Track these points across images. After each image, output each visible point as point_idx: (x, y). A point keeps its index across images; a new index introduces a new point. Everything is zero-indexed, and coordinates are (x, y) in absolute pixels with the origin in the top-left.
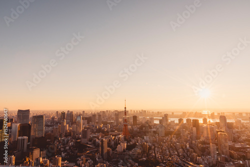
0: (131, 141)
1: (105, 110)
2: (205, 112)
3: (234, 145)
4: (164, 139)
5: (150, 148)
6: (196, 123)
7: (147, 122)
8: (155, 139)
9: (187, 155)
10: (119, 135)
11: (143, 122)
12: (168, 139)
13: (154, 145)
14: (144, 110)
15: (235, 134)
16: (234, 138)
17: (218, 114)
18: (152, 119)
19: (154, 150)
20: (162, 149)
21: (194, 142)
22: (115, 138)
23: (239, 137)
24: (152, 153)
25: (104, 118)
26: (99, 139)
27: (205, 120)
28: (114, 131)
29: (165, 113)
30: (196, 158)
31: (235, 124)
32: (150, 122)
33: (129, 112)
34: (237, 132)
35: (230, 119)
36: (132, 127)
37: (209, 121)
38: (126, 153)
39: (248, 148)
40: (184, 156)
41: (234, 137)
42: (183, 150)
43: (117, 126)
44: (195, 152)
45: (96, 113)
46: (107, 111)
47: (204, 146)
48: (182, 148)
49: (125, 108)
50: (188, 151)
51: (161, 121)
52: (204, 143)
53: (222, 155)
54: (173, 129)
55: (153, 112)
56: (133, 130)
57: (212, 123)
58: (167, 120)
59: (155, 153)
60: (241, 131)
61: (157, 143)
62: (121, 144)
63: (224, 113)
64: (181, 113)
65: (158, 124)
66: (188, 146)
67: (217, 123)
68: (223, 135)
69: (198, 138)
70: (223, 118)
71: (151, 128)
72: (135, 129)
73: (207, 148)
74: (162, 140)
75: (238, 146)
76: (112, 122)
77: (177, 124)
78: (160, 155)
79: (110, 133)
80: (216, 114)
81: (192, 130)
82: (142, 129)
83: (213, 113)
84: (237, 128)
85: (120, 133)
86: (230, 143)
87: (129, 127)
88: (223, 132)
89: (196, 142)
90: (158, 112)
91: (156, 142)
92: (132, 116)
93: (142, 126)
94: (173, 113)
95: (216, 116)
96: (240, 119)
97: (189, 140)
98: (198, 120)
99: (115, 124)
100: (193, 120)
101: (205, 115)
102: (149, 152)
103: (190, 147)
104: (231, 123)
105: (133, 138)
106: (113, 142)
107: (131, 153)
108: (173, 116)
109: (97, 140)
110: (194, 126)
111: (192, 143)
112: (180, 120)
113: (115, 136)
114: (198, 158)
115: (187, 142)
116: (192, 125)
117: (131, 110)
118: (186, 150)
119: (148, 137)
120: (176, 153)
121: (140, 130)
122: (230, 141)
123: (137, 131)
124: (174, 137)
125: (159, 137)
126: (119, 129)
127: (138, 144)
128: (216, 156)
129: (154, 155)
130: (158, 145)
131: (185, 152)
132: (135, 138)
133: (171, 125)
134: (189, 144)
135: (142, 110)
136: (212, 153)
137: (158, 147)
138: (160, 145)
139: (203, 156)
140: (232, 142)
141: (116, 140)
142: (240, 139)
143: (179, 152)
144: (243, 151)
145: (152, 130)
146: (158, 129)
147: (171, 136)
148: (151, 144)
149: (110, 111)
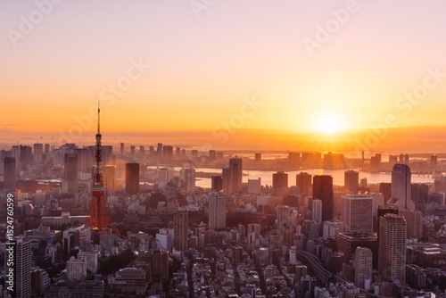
1: (30, 143)
2: (354, 154)
3: (422, 249)
4: (222, 237)
5: (176, 264)
6: (324, 184)
7: (172, 184)
9: (288, 281)
10: (77, 223)
11: (161, 184)
12: (234, 237)
13: (190, 256)
14: (165, 143)
17: (391, 157)
18: (191, 176)
19: (189, 270)
20: (213, 267)
22: (61, 235)
23: (438, 226)
24: (181, 280)
25: (24, 168)
27: (351, 178)
28: (59, 214)
29: (233, 156)
30: (313, 289)
31: (432, 190)
32: (184, 186)
33: (116, 150)
35: (422, 173)
36: (121, 200)
37: (364, 181)
38: (94, 282)
40: (278, 286)
41: (424, 227)
42: (279, 268)
44: (311, 272)
46: (38, 146)
48: (276, 262)
49: (99, 136)
50: (292, 269)
51: (217, 180)
54: (255, 205)
55: (195, 152)
56: (125, 208)
58: (238, 175)
59: (190, 279)
61: (200, 250)
62: (80, 253)
63: (407, 156)
64: (284, 156)
66: (293, 256)
67: (384, 187)
68: (396, 222)
70: (402, 170)
71: (183, 202)
72: (131, 207)
75: (432, 250)
76: (54, 185)
77: (266, 190)
78: (206, 283)
79: (45, 220)
80: (385, 159)
81: (310, 207)
82: (155, 206)
83: (378, 156)
84: (438, 200)
87: (114, 199)
88: (396, 212)
89: (317, 242)
90: (212, 152)
92: (124, 163)
93: (157, 197)
94: (258, 155)
97: (299, 238)
98: (329, 179)
99: (65, 189)
100: (316, 177)
101: (355, 161)
102: (171, 276)
103: (299, 257)
104: (423, 185)
105: (123, 235)
106: (53, 250)
107: (111, 280)
108: (258, 164)
110: (316, 196)
111: (305, 247)
112: (280, 179)
113: (63, 228)
114: (317, 289)
115: (289, 243)
116: (311, 191)
117: (122, 144)
118: (286, 268)
119: (172, 232)
120: (256, 277)
121: (147, 210)
122: (414, 237)
123: (137, 212)
124: (253, 230)
125: (207, 229)
126: (78, 206)
127: (137, 253)
128: (368, 282)
129: (186, 284)
130: (203, 255)
131: (281, 274)
132: (130, 235)
133: (247, 193)
134: (297, 249)
135: (160, 145)
136: (359, 275)
137: (202, 262)
138: (210, 254)
139: (332, 284)
140: (419, 241)
141: (63, 241)
142: (440, 231)
143: (265, 273)
144: (442, 265)
145: (188, 209)
146: (207, 204)
147: (246, 227)
148: (178, 253)
149: (47, 145)
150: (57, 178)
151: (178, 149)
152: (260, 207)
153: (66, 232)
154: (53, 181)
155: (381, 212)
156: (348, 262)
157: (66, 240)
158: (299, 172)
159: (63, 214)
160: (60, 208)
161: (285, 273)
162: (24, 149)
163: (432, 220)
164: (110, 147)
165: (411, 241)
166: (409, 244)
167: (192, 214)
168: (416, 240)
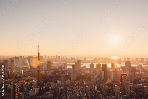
0: (43, 85)
1: (18, 56)
2: (114, 58)
3: (134, 86)
4: (75, 83)
5: (62, 91)
6: (104, 67)
7: (60, 68)
8: (67, 83)
9: (95, 96)
10: (32, 80)
11: (57, 67)
12: (79, 83)
13: (66, 89)
14: (58, 56)
15: (136, 76)
16: (135, 80)
17: (124, 59)
18: (65, 64)
19: (66, 93)
20: (73, 92)
21: (101, 84)
22: (28, 83)
23: (139, 79)
25: (17, 63)
26: (11, 85)
27: (113, 65)
28: (27, 77)
29: (78, 59)
30: (102, 98)
31: (137, 68)
32: (64, 68)
33: (44, 58)
34: (138, 75)
35: (133, 63)
36: (45, 72)
37: (117, 66)
38: (38, 97)
39: (145, 88)
40: (92, 97)
42: (92, 92)
43: (30, 71)
44: (102, 93)
45: (8, 59)
46: (21, 57)
47: (110, 88)
48: (91, 90)
49: (39, 54)
50: (96, 92)
51: (73, 66)
52: (110, 85)
53: (124, 95)
55: (67, 58)
56: (46, 75)
57: (119, 67)
58: (79, 65)
59: (66, 96)
60: (141, 74)
61: (69, 87)
62: (34, 88)
63: (129, 58)
64: (93, 59)
65: (71, 69)
66: (96, 88)
67: (123, 68)
68: (126, 78)
69: (105, 81)
70: (128, 63)
71: (64, 73)
72: (48, 74)
73: (113, 89)
74: (74, 84)
75: (137, 86)
76: (25, 68)
77: (88, 69)
78: (71, 97)
79: (23, 78)
80: (122, 59)
81: (101, 74)
82: (55, 74)
83: (121, 59)
84: (139, 71)
85: (34, 78)
86: (131, 85)
87: (43, 72)
88: (126, 75)
89: (103, 84)
90: (72, 58)
91: (68, 85)
92: (46, 61)
93: (56, 71)
94: (85, 59)
95: (123, 61)
96: (142, 64)
97: (98, 83)
98: (106, 65)
100: (102, 65)
101: (114, 60)
102: (60, 95)
103: (98, 89)
104: (134, 67)
105: (46, 83)
106: (25, 87)
107: (43, 96)
108: (85, 61)
109: (9, 86)
110: (103, 70)
111: (100, 86)
112: (92, 65)
114: (104, 98)
115: (95, 85)
116: (101, 69)
117: (45, 56)
118: (94, 92)
119: (60, 81)
120: (85, 95)
121: (53, 75)
122: (132, 82)
123: (50, 76)
124: (84, 81)
125: (71, 81)
126: (33, 74)
127: (50, 88)
128: (119, 96)
129: (65, 97)
130: (70, 88)
131: (93, 94)
132: (48, 83)
133: (82, 70)
134: (97, 86)
135: (56, 56)
136: (116, 94)
137: (69, 90)
138: (72, 88)
139: (108, 97)
140: (133, 83)
141: (28, 85)
142: (140, 80)
143: (88, 93)
144: (141, 91)
145: (65, 75)
146: (71, 73)
147: (82, 80)
148: (62, 88)
149: (23, 57)
150: (26, 66)
151: (62, 57)
152: (86, 74)
153: (29, 82)
154: (25, 67)
155: (122, 75)
156: (112, 90)
157: (29, 84)
158: (97, 64)
159: (28, 77)
160: (27, 75)
161: (94, 93)
162: (17, 58)
163: (137, 77)
164: (42, 57)
165: (131, 84)
166: (130, 84)
167: (66, 76)
168: (132, 83)
